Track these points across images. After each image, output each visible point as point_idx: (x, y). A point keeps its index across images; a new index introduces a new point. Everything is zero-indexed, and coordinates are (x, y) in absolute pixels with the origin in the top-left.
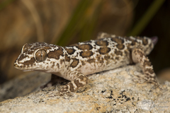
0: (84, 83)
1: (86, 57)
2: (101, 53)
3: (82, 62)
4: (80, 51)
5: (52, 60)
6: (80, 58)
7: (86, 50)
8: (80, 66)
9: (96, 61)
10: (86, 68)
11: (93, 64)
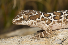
0: (48, 33)
1: (57, 19)
2: (67, 18)
3: (54, 22)
4: (54, 16)
5: (32, 20)
6: (53, 19)
7: (58, 16)
8: (52, 24)
9: (63, 22)
10: (56, 25)
11: (60, 23)
